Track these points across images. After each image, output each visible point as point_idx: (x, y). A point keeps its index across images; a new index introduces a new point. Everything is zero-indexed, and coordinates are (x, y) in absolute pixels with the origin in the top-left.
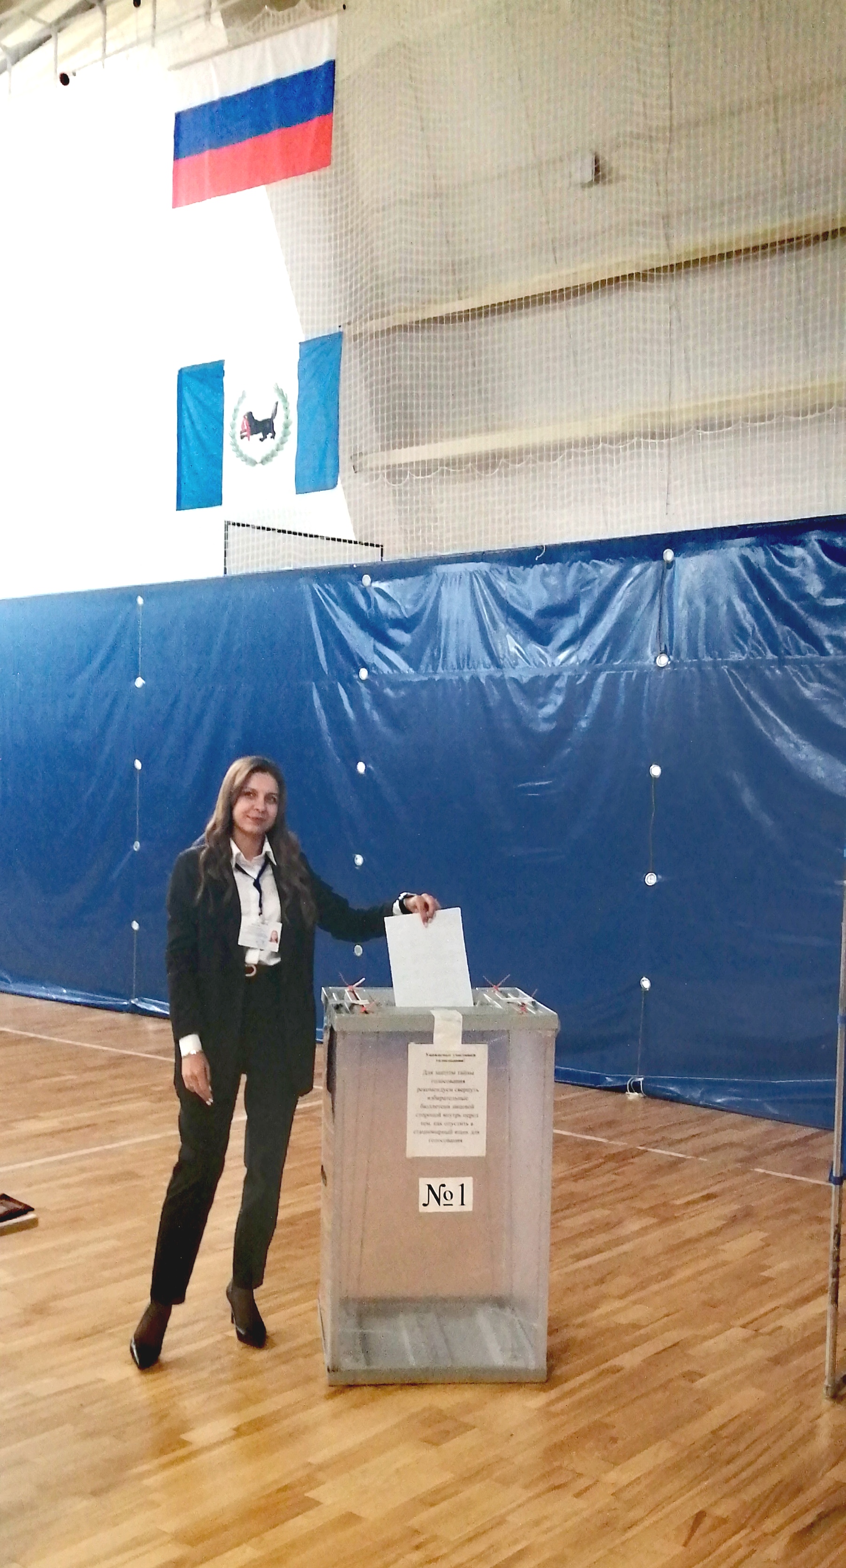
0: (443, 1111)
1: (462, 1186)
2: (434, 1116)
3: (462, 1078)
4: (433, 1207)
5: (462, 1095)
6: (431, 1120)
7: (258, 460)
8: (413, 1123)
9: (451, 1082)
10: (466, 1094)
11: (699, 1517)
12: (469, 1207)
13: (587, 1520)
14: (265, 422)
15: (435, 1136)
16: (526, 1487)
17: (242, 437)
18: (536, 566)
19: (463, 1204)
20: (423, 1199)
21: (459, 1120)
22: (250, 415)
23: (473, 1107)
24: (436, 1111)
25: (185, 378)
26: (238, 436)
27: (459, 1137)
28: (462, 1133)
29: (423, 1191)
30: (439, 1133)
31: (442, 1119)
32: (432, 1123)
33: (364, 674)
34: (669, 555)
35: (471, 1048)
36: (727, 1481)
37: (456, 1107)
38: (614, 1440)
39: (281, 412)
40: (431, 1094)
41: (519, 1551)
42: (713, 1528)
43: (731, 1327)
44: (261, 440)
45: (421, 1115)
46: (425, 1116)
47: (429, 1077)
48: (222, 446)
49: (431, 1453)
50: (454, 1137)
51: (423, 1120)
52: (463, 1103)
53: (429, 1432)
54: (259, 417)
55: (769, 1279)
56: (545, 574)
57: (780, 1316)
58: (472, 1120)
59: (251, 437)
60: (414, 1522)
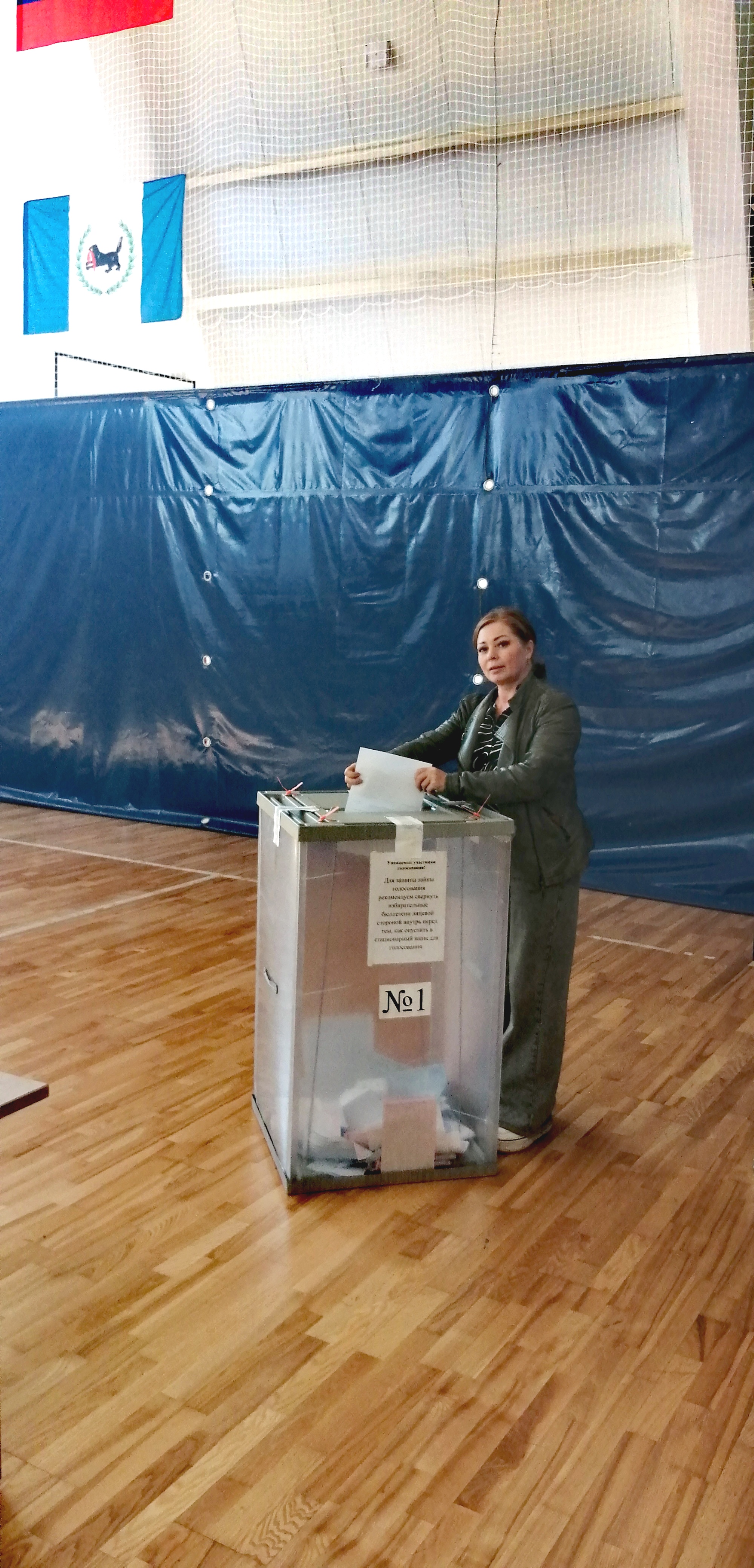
0: (404, 919)
1: (421, 991)
2: (394, 923)
3: (422, 884)
4: (393, 1013)
5: (421, 901)
6: (392, 927)
7: (104, 291)
8: (374, 930)
9: (412, 889)
10: (427, 901)
11: (701, 1321)
12: (427, 1011)
13: (597, 1338)
14: (111, 254)
15: (396, 944)
16: (525, 1302)
17: (88, 268)
18: (371, 398)
19: (421, 1009)
20: (383, 1006)
21: (419, 926)
22: (95, 248)
23: (432, 913)
24: (397, 919)
25: (31, 211)
26: (84, 267)
27: (419, 943)
28: (421, 939)
29: (383, 997)
30: (399, 940)
31: (402, 927)
32: (393, 931)
33: (209, 490)
34: (494, 390)
35: (430, 855)
36: (709, 1276)
37: (417, 914)
38: (585, 1238)
39: (125, 247)
40: (393, 902)
41: (547, 1384)
42: (720, 1335)
43: (640, 1101)
44: (107, 271)
45: (382, 923)
46: (387, 923)
47: (391, 885)
48: (67, 275)
49: (416, 1270)
50: (413, 943)
51: (385, 927)
52: (424, 910)
53: (404, 1244)
54: (104, 250)
55: (650, 1048)
56: (379, 405)
57: (678, 1086)
58: (432, 926)
59: (97, 268)
60: (430, 1357)
